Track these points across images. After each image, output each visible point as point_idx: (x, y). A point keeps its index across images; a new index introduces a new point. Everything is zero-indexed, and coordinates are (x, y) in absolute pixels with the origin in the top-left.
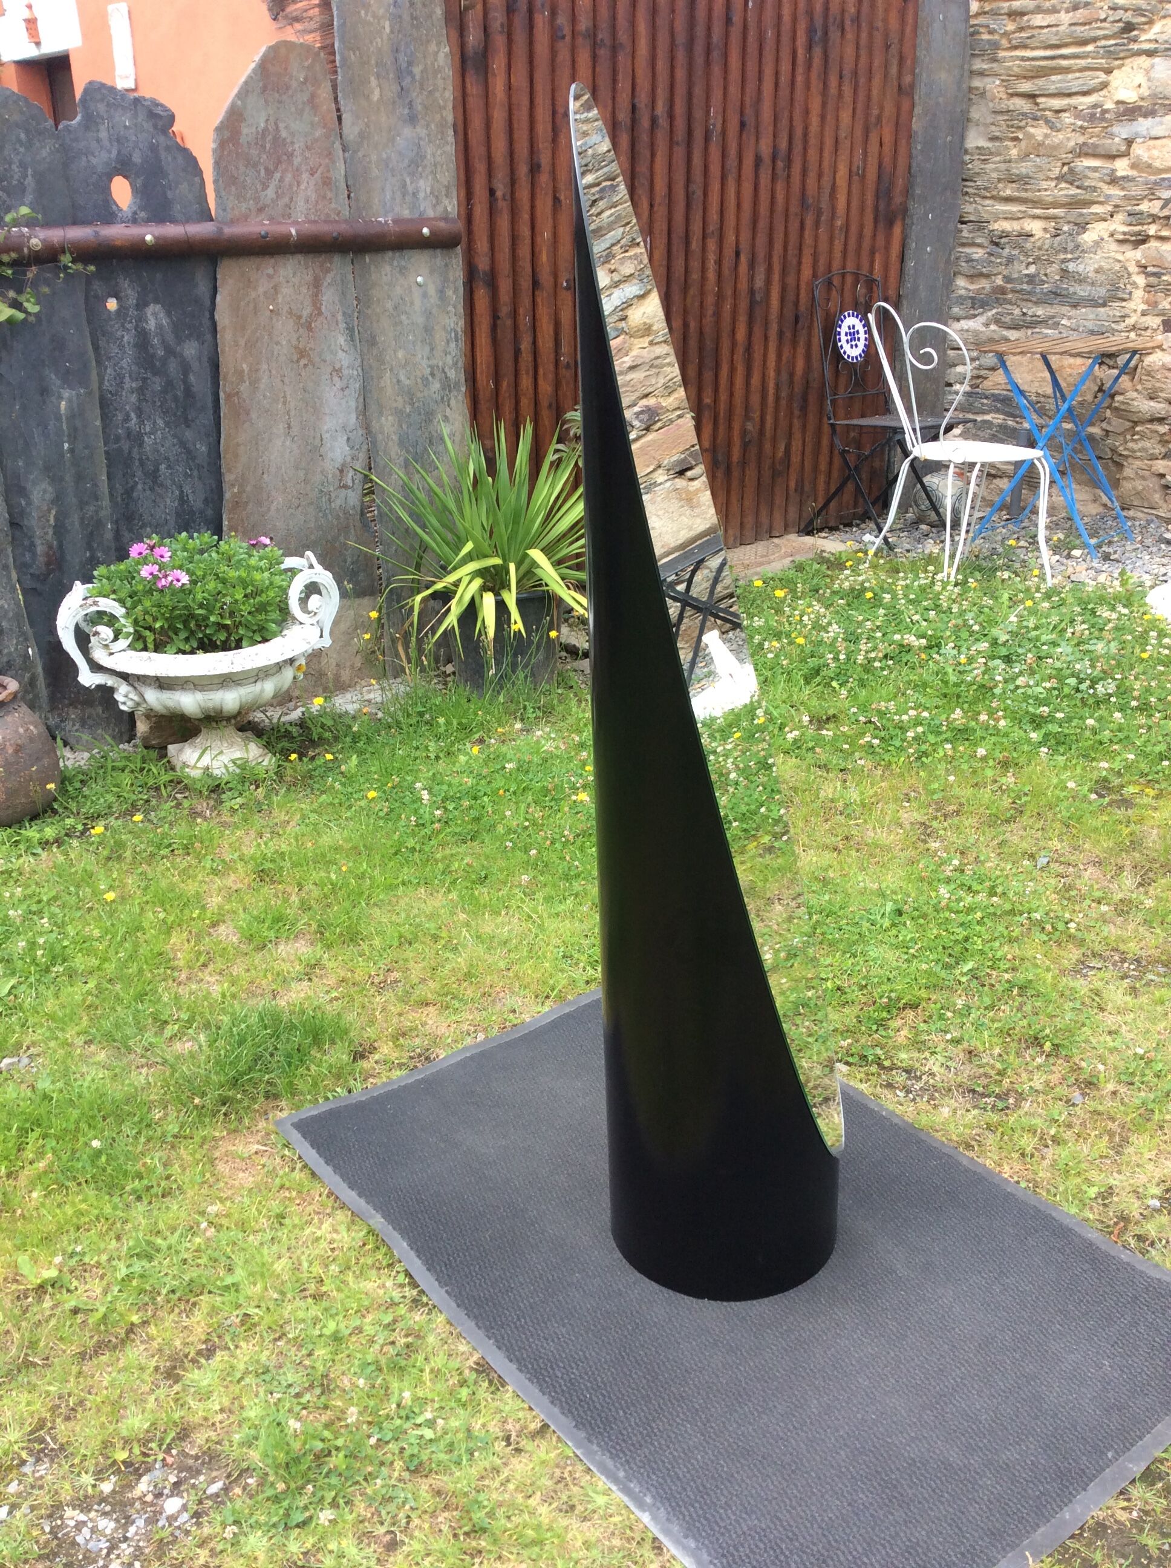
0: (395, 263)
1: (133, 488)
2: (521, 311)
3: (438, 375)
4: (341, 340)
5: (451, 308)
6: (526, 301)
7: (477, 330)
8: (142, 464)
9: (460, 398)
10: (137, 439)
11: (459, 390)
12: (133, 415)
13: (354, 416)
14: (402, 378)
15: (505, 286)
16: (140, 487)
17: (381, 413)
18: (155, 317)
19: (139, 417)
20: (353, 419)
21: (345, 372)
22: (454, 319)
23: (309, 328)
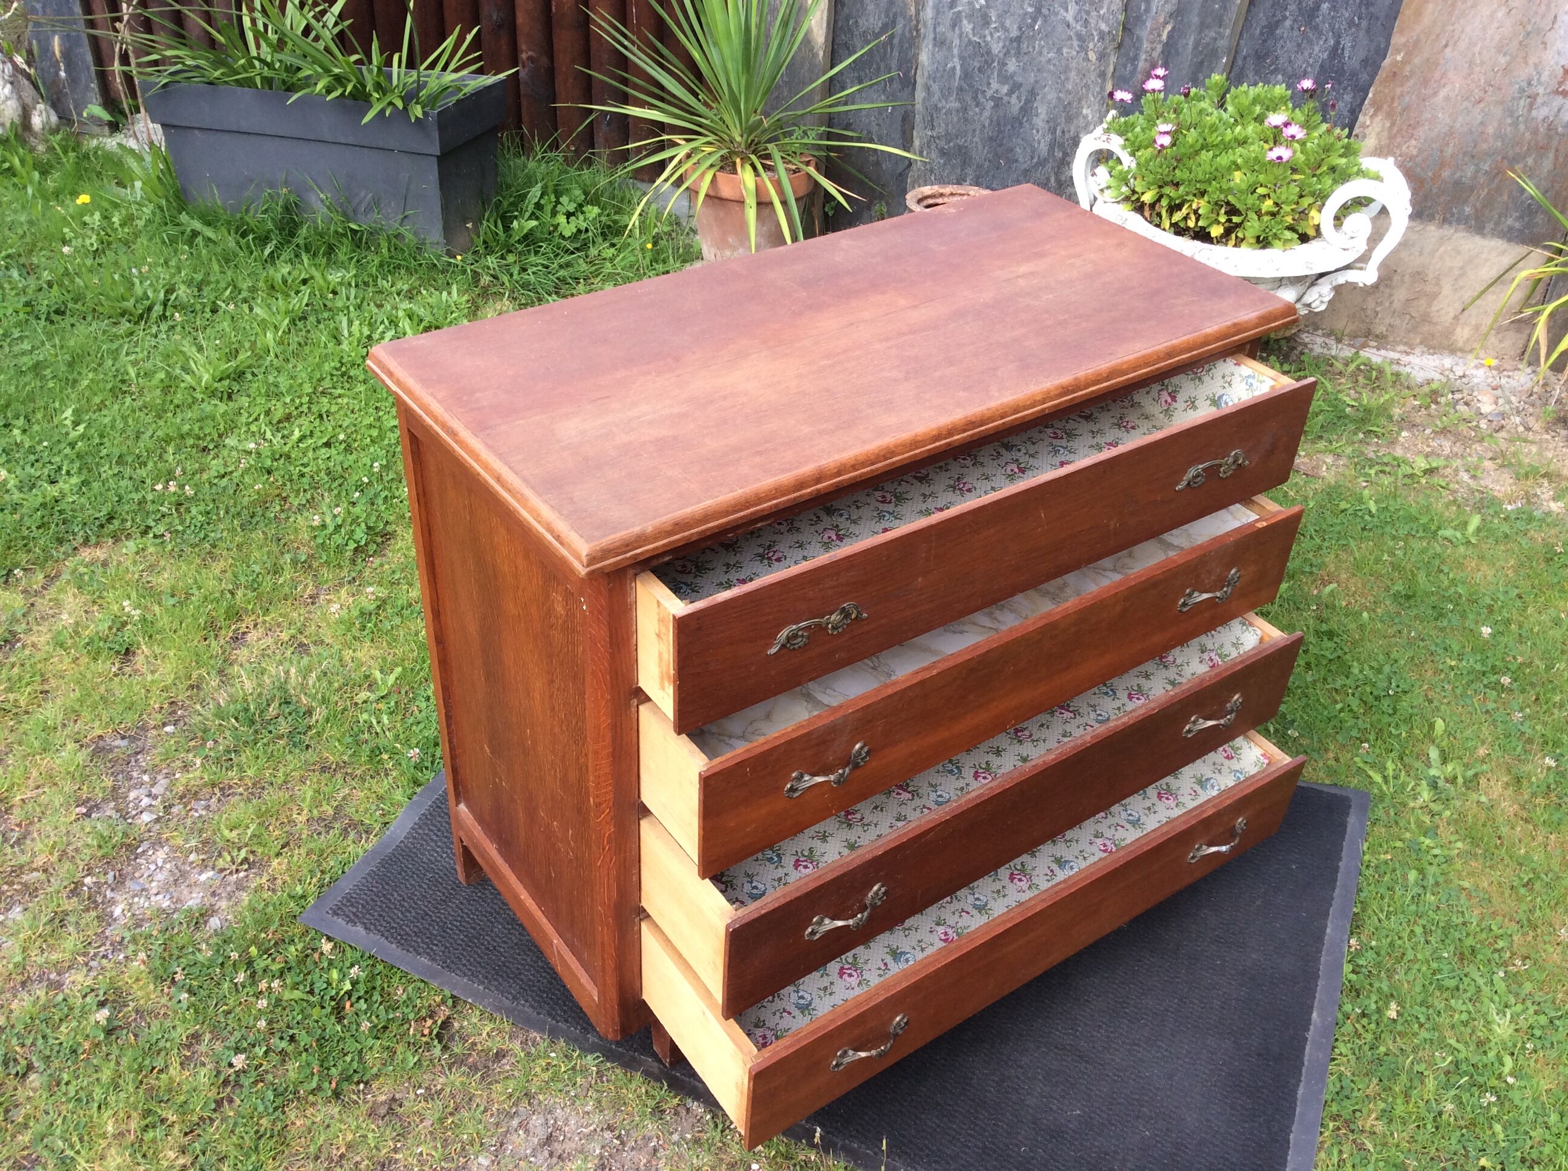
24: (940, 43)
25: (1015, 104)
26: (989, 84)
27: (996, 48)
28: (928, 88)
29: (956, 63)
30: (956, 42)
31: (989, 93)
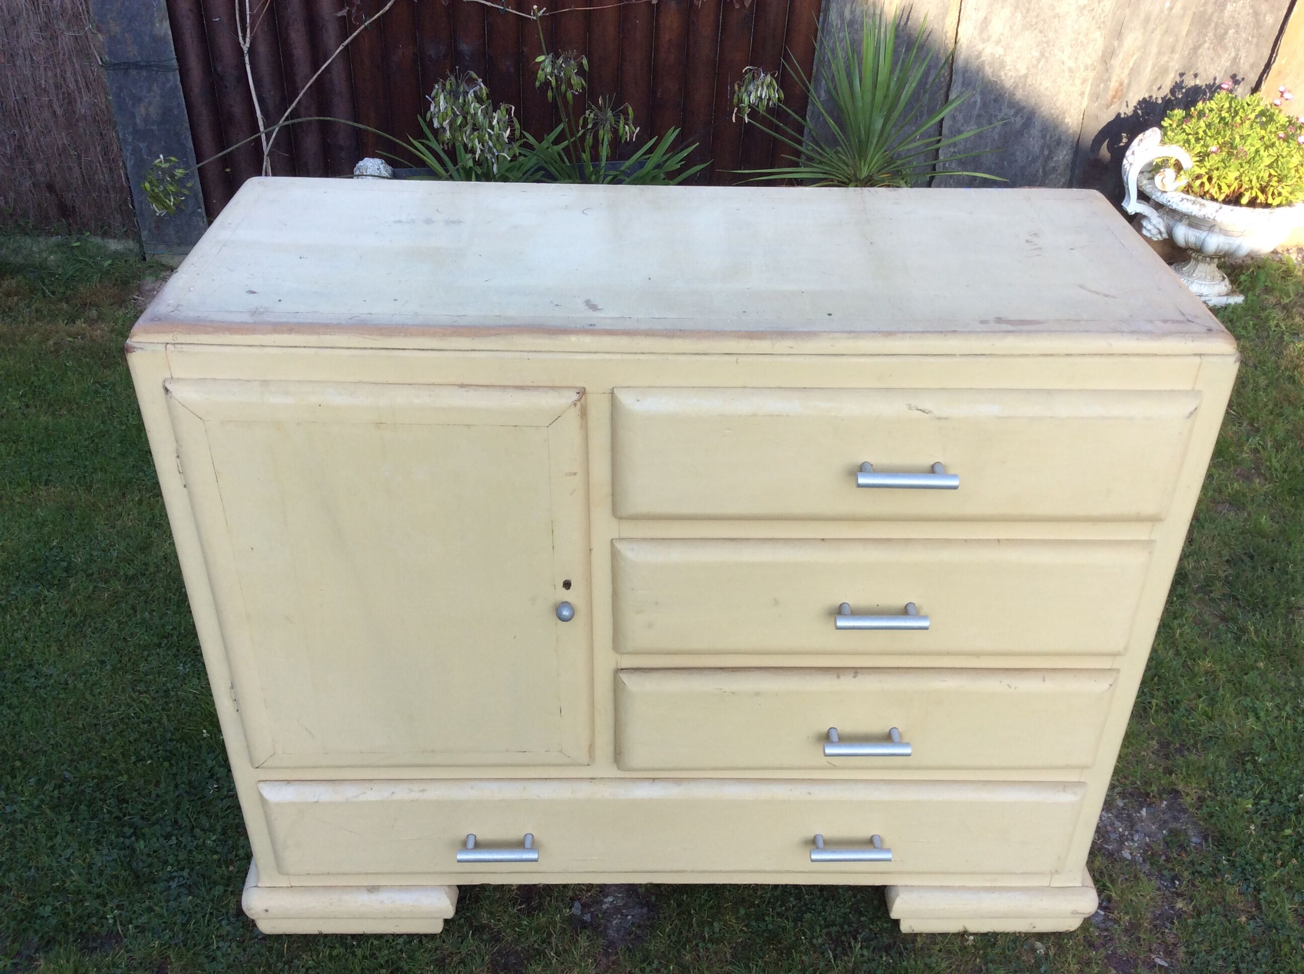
1: (1200, 46)
8: (1216, 28)
16: (1206, 45)
25: (1018, 122)
26: (1001, 110)
27: (1008, 85)
29: (979, 99)
31: (1000, 116)
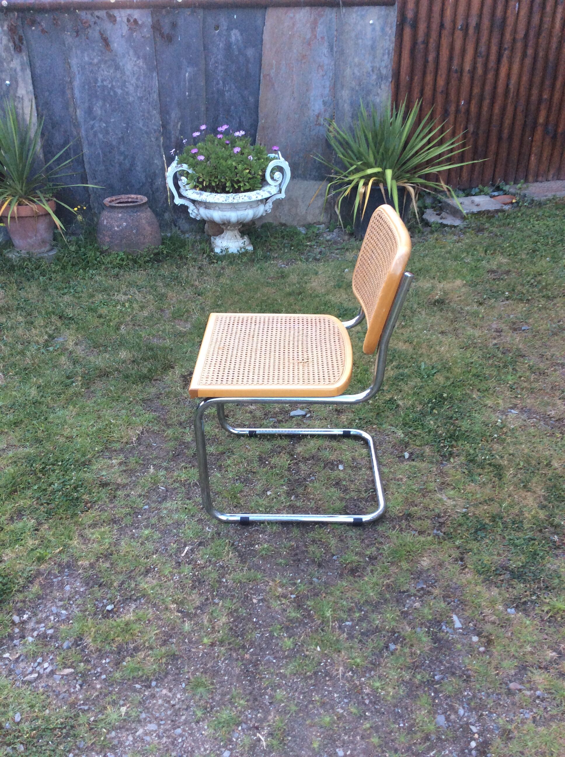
0: (359, 13)
2: (431, 40)
3: (376, 72)
4: (325, 51)
5: (387, 37)
6: (434, 35)
7: (403, 50)
8: (223, 106)
9: (388, 84)
10: (221, 93)
11: (387, 80)
12: (221, 82)
13: (328, 89)
14: (356, 71)
15: (422, 27)
17: (342, 89)
18: (235, 35)
19: (223, 83)
20: (327, 91)
21: (325, 67)
22: (388, 43)
23: (309, 44)
24: (91, 144)
25: (127, 163)
26: (115, 157)
27: (114, 143)
28: (90, 163)
29: (99, 151)
30: (97, 143)
31: (116, 161)
